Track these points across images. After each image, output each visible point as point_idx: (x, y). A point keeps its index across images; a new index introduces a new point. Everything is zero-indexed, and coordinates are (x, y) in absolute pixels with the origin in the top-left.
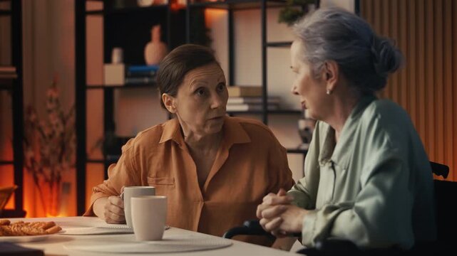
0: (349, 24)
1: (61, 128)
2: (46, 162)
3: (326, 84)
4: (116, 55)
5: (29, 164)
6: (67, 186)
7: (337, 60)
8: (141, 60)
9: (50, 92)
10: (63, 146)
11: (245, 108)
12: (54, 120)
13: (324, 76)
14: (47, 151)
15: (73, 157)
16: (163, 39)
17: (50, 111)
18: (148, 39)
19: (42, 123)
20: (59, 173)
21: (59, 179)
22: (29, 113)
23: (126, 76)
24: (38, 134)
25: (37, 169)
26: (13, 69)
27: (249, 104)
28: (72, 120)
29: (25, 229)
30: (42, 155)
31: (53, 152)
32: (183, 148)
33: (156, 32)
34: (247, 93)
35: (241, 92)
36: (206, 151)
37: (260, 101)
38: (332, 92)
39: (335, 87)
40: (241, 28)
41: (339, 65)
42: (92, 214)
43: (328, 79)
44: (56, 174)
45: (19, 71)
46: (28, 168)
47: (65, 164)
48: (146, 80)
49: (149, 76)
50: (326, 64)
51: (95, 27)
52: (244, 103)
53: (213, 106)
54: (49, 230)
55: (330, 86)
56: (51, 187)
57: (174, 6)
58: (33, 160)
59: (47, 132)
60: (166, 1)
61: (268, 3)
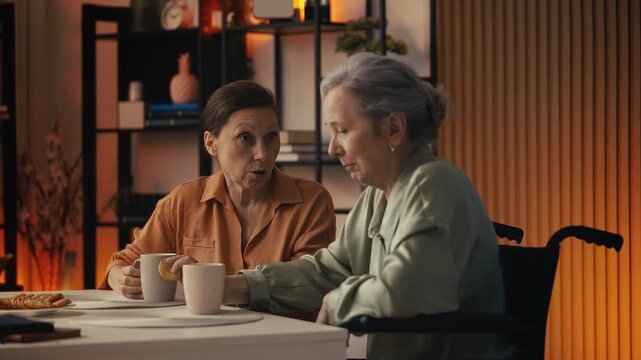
1: (65, 183)
2: (45, 226)
3: (389, 139)
4: (134, 90)
5: (24, 229)
6: (72, 255)
8: (166, 98)
9: (51, 138)
10: (67, 206)
11: (294, 158)
12: (56, 172)
14: (46, 212)
15: (80, 220)
16: (193, 70)
17: (50, 161)
18: (175, 71)
19: (41, 177)
20: (61, 239)
21: (62, 246)
22: (24, 164)
23: (147, 117)
24: (34, 190)
25: (33, 234)
26: (4, 108)
27: (299, 153)
28: (78, 171)
29: (28, 302)
30: (40, 216)
31: (54, 213)
32: (228, 206)
33: (184, 61)
34: (297, 140)
35: (290, 139)
36: (250, 208)
37: (312, 149)
40: (291, 57)
42: (107, 287)
44: (57, 240)
45: (12, 111)
46: (22, 234)
47: (69, 229)
48: (172, 122)
49: (176, 118)
51: (107, 54)
52: (293, 152)
53: (256, 158)
54: (56, 303)
55: (395, 143)
56: (51, 257)
57: (206, 29)
58: (28, 223)
59: (46, 187)
60: (196, 23)
61: (323, 27)
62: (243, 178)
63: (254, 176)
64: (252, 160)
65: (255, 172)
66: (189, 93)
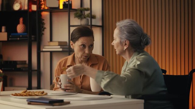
0: (136, 29)
3: (124, 46)
4: (3, 29)
7: (129, 40)
13: (124, 44)
33: (21, 20)
35: (59, 44)
38: (125, 50)
39: (127, 48)
41: (129, 42)
43: (125, 45)
48: (18, 39)
49: (20, 37)
50: (126, 41)
55: (125, 48)
60: (26, 8)
61: (71, 10)
62: (81, 57)
63: (85, 57)
64: (84, 52)
65: (85, 56)
66: (23, 30)
